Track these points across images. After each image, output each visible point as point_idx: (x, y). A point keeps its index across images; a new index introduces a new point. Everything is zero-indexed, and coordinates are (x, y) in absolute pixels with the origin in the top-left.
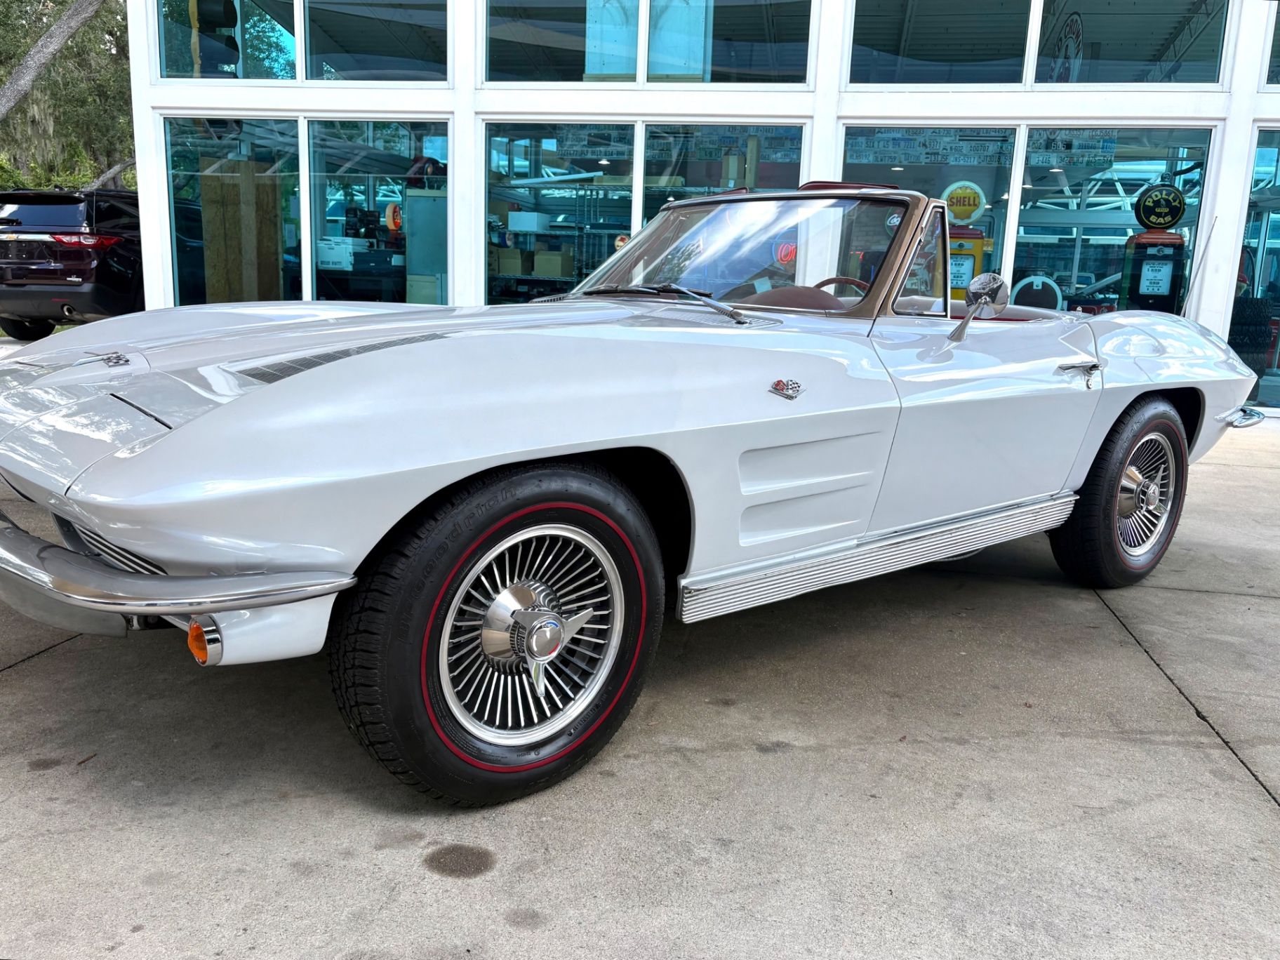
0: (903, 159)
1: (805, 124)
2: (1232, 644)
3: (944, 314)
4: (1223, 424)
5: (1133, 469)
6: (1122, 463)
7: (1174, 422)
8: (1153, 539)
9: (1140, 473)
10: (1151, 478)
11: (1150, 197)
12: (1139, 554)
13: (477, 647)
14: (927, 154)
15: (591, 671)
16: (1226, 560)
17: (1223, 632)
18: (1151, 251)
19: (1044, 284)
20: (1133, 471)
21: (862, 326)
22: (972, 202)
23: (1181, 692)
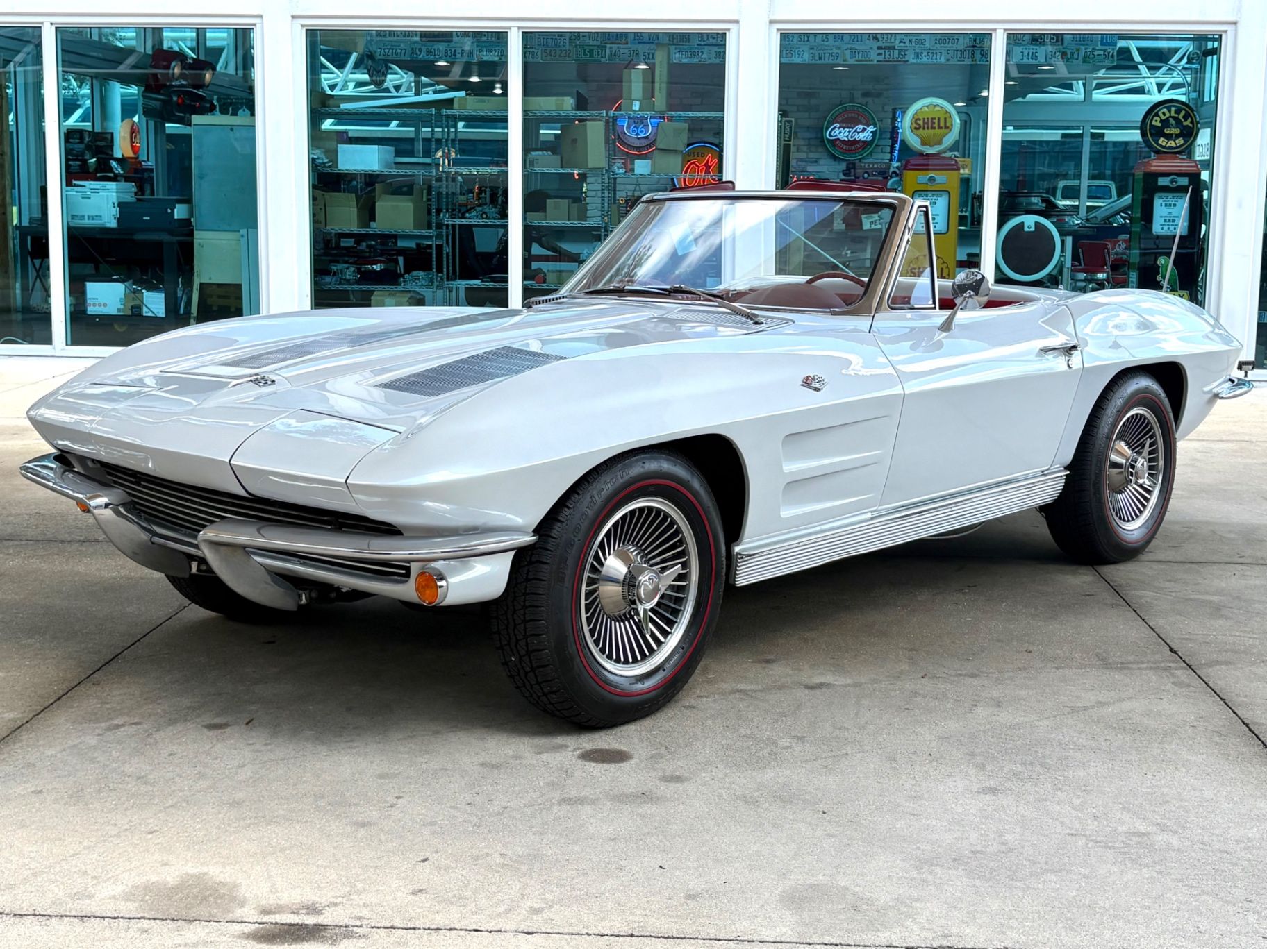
0: (848, 56)
1: (729, 30)
2: (1211, 602)
3: (933, 306)
4: (1210, 396)
5: (1122, 444)
6: (1109, 437)
7: (1157, 396)
8: (1146, 514)
9: (1129, 448)
10: (1139, 453)
11: (1157, 115)
12: (1133, 529)
13: (596, 598)
14: (879, 48)
15: (675, 620)
16: (1223, 535)
17: (1207, 593)
18: (1162, 181)
19: (1037, 224)
20: (1122, 446)
21: (862, 322)
22: (942, 124)
23: (1159, 636)
